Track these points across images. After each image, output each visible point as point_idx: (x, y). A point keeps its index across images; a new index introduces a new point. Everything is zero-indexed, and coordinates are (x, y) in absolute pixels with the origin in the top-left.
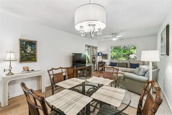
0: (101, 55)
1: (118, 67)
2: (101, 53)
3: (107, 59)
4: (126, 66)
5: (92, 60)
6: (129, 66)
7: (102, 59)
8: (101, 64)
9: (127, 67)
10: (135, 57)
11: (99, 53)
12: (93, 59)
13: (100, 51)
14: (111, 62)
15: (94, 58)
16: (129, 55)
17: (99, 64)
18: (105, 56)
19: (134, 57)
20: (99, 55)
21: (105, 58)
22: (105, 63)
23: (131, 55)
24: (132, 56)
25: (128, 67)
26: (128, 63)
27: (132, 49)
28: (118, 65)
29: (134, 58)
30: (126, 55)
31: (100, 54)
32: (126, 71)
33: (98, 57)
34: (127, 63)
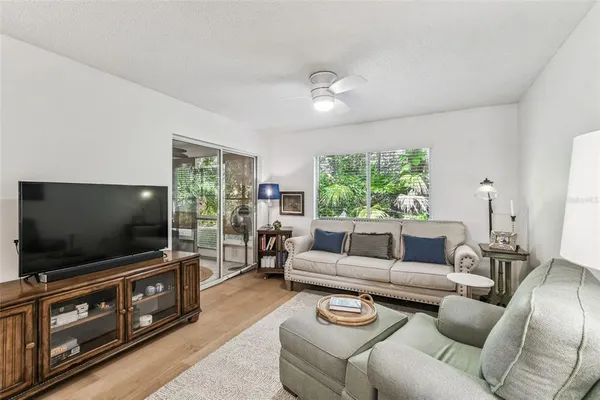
0: (272, 198)
1: (349, 254)
2: (275, 186)
3: (303, 214)
4: (385, 250)
5: (236, 220)
6: (399, 248)
7: (281, 214)
8: (272, 241)
9: (390, 256)
10: (416, 201)
11: (263, 187)
12: (240, 213)
13: (271, 178)
14: (318, 232)
15: (244, 211)
16: (394, 195)
17: (263, 239)
18: (292, 201)
19: (412, 204)
20: (262, 196)
21: (295, 208)
22: (289, 234)
23: (401, 197)
24: (406, 201)
25: (396, 253)
26: (396, 238)
27: (405, 173)
28: (347, 247)
29: (412, 209)
30: (385, 196)
31: (269, 192)
32: (387, 278)
33: (262, 204)
34: (390, 235)
